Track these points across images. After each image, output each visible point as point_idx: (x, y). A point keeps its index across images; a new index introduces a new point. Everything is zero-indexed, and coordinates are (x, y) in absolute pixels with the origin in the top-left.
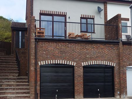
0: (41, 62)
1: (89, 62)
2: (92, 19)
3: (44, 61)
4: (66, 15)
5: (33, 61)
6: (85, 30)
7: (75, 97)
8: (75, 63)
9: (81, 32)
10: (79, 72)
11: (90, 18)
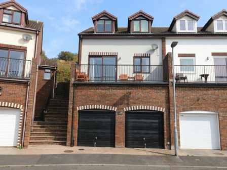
0: (79, 107)
1: (132, 107)
2: (148, 57)
3: (83, 107)
4: (117, 56)
5: (70, 107)
6: (139, 71)
7: (116, 145)
8: (116, 108)
9: (134, 72)
10: (120, 119)
11: (145, 57)
